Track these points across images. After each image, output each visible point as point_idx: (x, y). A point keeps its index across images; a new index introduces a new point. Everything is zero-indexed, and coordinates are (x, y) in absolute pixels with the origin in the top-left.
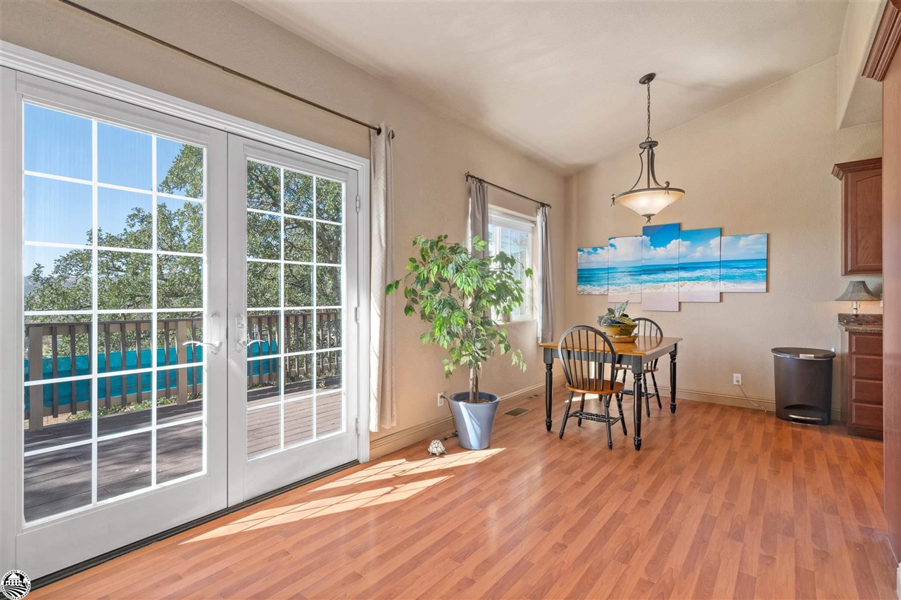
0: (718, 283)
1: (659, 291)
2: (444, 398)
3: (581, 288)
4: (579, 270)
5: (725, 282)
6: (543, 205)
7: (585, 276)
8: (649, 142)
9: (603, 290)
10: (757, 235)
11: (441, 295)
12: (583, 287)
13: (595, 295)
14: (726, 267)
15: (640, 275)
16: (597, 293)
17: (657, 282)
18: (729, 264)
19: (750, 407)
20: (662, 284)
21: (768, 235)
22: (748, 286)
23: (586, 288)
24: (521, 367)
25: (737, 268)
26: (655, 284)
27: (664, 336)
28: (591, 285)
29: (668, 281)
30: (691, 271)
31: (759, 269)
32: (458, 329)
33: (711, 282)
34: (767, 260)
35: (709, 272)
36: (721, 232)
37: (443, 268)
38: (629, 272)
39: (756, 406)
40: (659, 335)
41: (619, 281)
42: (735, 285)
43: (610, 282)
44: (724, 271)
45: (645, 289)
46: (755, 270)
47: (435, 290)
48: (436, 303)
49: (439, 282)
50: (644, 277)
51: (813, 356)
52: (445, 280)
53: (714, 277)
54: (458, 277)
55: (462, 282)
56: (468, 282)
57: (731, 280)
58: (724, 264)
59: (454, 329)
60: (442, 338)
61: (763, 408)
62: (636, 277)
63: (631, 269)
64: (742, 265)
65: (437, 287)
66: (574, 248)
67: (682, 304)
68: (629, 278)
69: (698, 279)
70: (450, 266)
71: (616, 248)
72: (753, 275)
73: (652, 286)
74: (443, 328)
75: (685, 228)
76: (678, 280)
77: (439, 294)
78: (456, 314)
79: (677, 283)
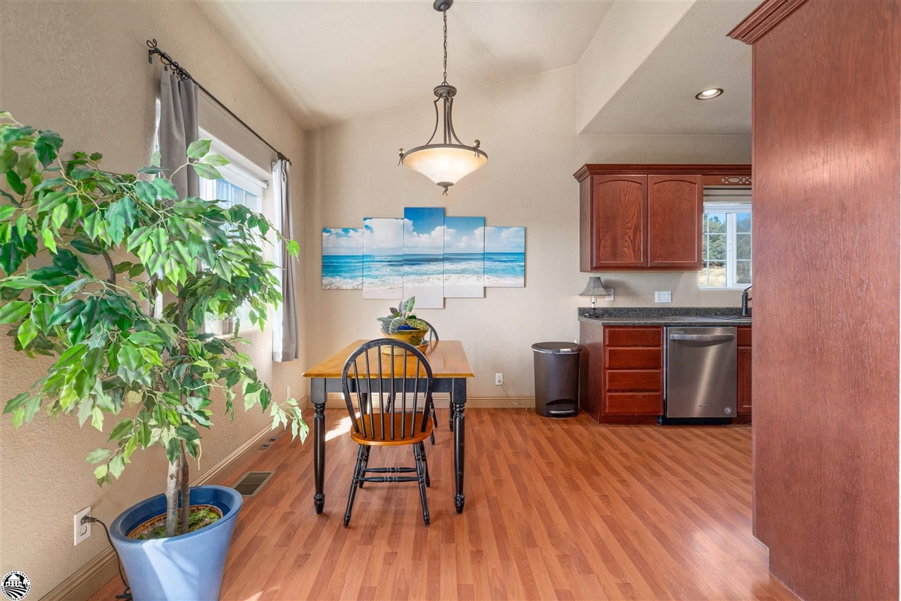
0: (482, 277)
1: (422, 285)
2: (93, 520)
3: (326, 280)
4: (324, 257)
5: (489, 276)
6: (281, 157)
7: (331, 265)
8: (445, 86)
9: (355, 283)
10: (517, 228)
11: (84, 287)
12: (330, 279)
13: (346, 290)
14: (490, 259)
15: (402, 265)
16: (349, 287)
17: (421, 274)
18: (492, 257)
19: (511, 407)
20: (426, 277)
21: (525, 229)
22: (509, 281)
23: (333, 280)
24: (294, 433)
25: (500, 261)
26: (418, 277)
27: (440, 340)
28: (341, 276)
29: (432, 274)
30: (456, 262)
31: (518, 264)
32: (139, 375)
33: (476, 276)
34: (525, 254)
35: (474, 265)
36: (484, 221)
37: (90, 212)
38: (389, 262)
39: (516, 405)
40: (434, 339)
41: (377, 273)
42: (497, 279)
43: (365, 274)
44: (488, 264)
45: (407, 282)
46: (515, 264)
47: (59, 274)
48: (63, 310)
49: (75, 252)
50: (406, 268)
51: (569, 350)
52: (97, 248)
53: (478, 270)
54: (142, 238)
55: (157, 251)
56: (178, 252)
57: (494, 274)
58: (488, 256)
59: (126, 374)
60: (86, 402)
61: (523, 406)
62: (397, 268)
63: (389, 259)
64: (504, 258)
65: (67, 266)
66: (318, 228)
67: (447, 300)
68: (388, 269)
69: (463, 272)
70: (115, 207)
71: (372, 232)
72: (513, 268)
73: (415, 280)
74: (88, 382)
75: (450, 213)
76: (443, 273)
77: (76, 285)
78: (135, 337)
79: (442, 275)
